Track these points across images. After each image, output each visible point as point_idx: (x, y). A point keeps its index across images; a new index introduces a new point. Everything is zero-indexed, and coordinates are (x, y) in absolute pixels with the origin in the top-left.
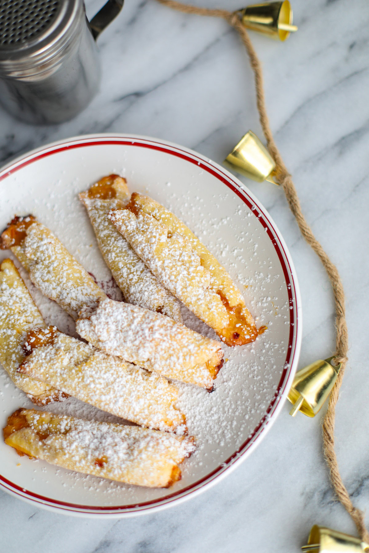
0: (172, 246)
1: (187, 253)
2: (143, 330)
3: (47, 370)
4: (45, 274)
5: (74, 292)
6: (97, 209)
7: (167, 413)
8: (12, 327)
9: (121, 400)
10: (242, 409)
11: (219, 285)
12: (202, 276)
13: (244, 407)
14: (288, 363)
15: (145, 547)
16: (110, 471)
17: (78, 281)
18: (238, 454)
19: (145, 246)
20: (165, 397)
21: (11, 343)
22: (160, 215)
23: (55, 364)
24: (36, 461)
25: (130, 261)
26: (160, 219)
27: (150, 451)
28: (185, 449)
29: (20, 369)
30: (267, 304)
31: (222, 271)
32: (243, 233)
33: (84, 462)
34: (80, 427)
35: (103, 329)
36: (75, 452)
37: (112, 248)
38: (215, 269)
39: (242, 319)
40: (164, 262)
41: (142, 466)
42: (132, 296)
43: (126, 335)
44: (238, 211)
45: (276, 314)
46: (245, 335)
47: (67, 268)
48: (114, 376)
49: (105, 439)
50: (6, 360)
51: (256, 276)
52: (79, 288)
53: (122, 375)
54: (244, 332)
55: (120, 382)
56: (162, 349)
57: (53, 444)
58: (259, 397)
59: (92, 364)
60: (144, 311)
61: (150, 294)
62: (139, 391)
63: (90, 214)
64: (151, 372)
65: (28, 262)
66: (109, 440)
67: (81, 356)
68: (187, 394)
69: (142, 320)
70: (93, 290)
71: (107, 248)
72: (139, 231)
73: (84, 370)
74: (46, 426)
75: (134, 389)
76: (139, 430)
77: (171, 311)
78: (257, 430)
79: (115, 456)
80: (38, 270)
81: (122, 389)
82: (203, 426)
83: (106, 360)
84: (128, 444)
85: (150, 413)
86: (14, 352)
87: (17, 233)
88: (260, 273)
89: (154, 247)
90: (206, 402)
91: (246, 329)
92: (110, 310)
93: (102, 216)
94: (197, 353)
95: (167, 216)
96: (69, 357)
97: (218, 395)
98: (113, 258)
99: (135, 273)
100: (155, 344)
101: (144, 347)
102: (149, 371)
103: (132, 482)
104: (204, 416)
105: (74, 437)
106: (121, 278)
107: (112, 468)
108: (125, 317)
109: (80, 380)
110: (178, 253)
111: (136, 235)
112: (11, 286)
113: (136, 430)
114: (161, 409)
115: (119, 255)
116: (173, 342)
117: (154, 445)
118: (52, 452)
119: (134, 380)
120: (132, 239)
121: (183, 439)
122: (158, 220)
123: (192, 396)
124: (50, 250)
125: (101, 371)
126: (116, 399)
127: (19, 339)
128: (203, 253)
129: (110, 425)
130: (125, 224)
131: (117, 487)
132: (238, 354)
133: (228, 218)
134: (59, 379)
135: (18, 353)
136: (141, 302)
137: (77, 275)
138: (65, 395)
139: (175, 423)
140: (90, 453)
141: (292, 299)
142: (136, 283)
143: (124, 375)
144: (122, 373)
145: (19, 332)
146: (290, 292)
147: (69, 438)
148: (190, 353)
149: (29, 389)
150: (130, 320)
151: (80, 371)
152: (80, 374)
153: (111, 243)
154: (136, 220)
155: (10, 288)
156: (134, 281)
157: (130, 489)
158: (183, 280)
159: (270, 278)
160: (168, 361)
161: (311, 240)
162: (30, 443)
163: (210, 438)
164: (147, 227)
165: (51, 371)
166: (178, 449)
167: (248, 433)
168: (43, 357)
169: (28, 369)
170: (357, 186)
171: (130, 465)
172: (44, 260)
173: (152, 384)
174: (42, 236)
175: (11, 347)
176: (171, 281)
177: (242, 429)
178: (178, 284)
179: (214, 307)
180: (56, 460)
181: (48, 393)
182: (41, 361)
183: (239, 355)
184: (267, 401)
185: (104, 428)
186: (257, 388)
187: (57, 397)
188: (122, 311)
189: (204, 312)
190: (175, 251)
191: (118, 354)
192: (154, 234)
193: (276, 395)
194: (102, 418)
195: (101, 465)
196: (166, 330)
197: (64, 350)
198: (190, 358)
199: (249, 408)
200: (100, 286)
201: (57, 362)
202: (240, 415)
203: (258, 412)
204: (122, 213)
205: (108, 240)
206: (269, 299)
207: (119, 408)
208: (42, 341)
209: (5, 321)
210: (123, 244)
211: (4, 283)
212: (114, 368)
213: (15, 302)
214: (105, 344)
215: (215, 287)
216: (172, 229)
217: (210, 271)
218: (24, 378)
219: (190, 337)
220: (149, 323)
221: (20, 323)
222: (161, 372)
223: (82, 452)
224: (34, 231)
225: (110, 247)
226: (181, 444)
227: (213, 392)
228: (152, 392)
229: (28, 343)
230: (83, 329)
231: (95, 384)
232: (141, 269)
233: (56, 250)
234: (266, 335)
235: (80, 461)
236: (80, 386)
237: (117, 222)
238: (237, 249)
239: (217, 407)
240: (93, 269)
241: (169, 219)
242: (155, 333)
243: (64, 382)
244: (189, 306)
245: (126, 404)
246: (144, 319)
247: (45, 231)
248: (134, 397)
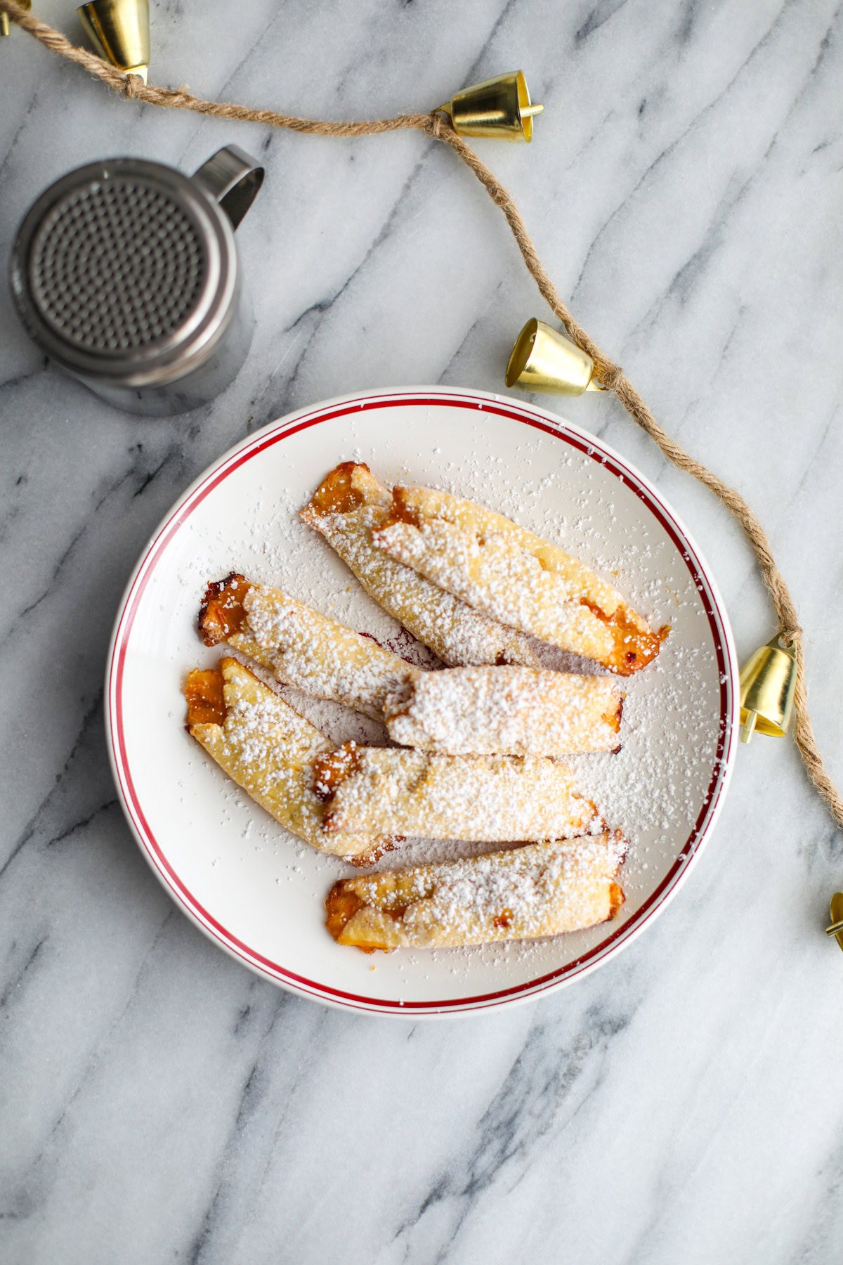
0: (492, 557)
1: (516, 559)
2: (497, 704)
3: (370, 813)
4: (303, 666)
5: (360, 676)
6: (343, 532)
7: (569, 809)
8: (284, 766)
9: (498, 817)
10: (675, 762)
11: (581, 590)
12: (551, 588)
13: (677, 759)
14: (724, 673)
15: (597, 1013)
16: (522, 928)
17: (359, 657)
18: (697, 834)
19: (451, 573)
20: (557, 788)
21: (291, 791)
22: (453, 513)
23: (379, 801)
24: (395, 952)
25: (430, 599)
26: (455, 519)
27: (571, 878)
28: (615, 853)
29: (327, 827)
30: (659, 591)
31: (575, 564)
32: (583, 493)
33: (476, 929)
34: (448, 879)
35: (436, 723)
36: (457, 919)
37: (392, 587)
38: (566, 566)
39: (631, 629)
40: (489, 588)
41: (567, 903)
42: (451, 652)
43: (473, 719)
44: (566, 461)
45: (678, 602)
46: (643, 650)
47: (335, 643)
48: (476, 785)
49: (495, 883)
50: (292, 818)
51: (626, 552)
52: (365, 668)
53: (486, 779)
54: (640, 648)
55: (487, 791)
56: (534, 722)
57: (419, 920)
58: (696, 737)
59: (435, 780)
60: (486, 673)
61: (479, 639)
62: (518, 794)
63: (334, 544)
64: (523, 757)
65: (264, 654)
66: (502, 883)
67: (412, 774)
68: (583, 767)
69: (489, 689)
70: (386, 664)
71: (383, 590)
72: (433, 551)
73: (427, 793)
74: (393, 896)
75: (511, 794)
76: (537, 851)
77: (518, 652)
78: (712, 788)
79: (522, 903)
80: (288, 662)
81: (493, 801)
82: (625, 807)
83: (453, 765)
84: (532, 878)
85: (546, 820)
86: (302, 803)
87: (227, 611)
88: (631, 546)
89: (467, 569)
90: (616, 769)
91: (641, 641)
92: (437, 691)
93: (357, 541)
94: (587, 708)
95: (463, 509)
96: (395, 781)
97: (630, 752)
98: (401, 603)
99: (444, 615)
100: (523, 717)
101: (507, 728)
102: (519, 756)
103: (560, 930)
104: (621, 792)
105: (446, 898)
106: (422, 629)
107: (523, 923)
108: (462, 693)
109: (427, 811)
110: (504, 565)
111: (431, 559)
112: (253, 701)
113: (535, 852)
114: (558, 807)
115: (408, 594)
116: (547, 706)
117: (573, 866)
118: (422, 931)
119: (506, 780)
120: (425, 568)
121: (608, 839)
122: (453, 523)
123: (592, 768)
124: (297, 625)
125: (453, 786)
126: (490, 819)
127: (302, 780)
128: (537, 547)
129: (491, 859)
130: (406, 548)
131: (534, 944)
132: (638, 680)
133: (552, 476)
134: (394, 821)
135: (309, 802)
136: (468, 656)
137: (353, 648)
138: (402, 838)
139: (585, 819)
140: (481, 912)
141: (697, 574)
142: (452, 629)
143: (489, 779)
144: (484, 776)
145: (297, 770)
146: (690, 564)
147: (440, 902)
148: (577, 712)
149: (347, 849)
150: (470, 694)
151: (422, 797)
152: (424, 802)
153: (388, 580)
154: (421, 535)
155: (253, 705)
156: (447, 627)
157: (554, 941)
158: (528, 605)
159: (650, 550)
160: (548, 734)
161: (686, 463)
162: (381, 931)
163: (643, 822)
164: (441, 541)
165: (377, 812)
166: (606, 857)
167: (701, 798)
168: (356, 797)
169: (340, 824)
170: (726, 347)
171: (549, 909)
172: (294, 644)
173: (532, 775)
174: (273, 605)
175: (293, 796)
176: (509, 612)
177: (688, 794)
178: (522, 614)
179: (587, 628)
180: (433, 940)
181: (375, 844)
182: (355, 804)
183: (641, 681)
184: (711, 740)
185: (485, 865)
186: (687, 724)
187: (390, 845)
188: (455, 685)
189: (573, 641)
190: (499, 563)
191: (469, 750)
192: (459, 550)
193: (723, 727)
194: (468, 850)
195: (505, 924)
196: (530, 691)
197: (384, 773)
198: (579, 718)
199: (686, 758)
200: (389, 649)
201: (382, 796)
202: (677, 773)
203: (703, 760)
204: (394, 531)
205: (381, 578)
206: (659, 582)
207: (499, 830)
208: (342, 772)
209: (268, 760)
210: (409, 575)
211: (241, 700)
212: (470, 774)
213: (272, 724)
214: (445, 742)
215: (575, 596)
216: (479, 528)
217: (559, 572)
218: (334, 837)
219: (568, 687)
220: (502, 690)
221: (293, 755)
222: (540, 753)
223: (468, 915)
224: (257, 602)
225: (389, 586)
226: (607, 849)
227: (622, 751)
228: (537, 787)
229: (322, 781)
230: (403, 732)
231: (452, 808)
232: (451, 606)
233: (306, 621)
234: (672, 640)
235: (471, 929)
236: (430, 819)
237: (393, 549)
238: (581, 519)
239: (635, 771)
240: (366, 626)
241: (468, 514)
242: (517, 702)
243: (403, 823)
244: (548, 639)
245: (508, 821)
246: (491, 686)
247: (274, 596)
248: (515, 805)
